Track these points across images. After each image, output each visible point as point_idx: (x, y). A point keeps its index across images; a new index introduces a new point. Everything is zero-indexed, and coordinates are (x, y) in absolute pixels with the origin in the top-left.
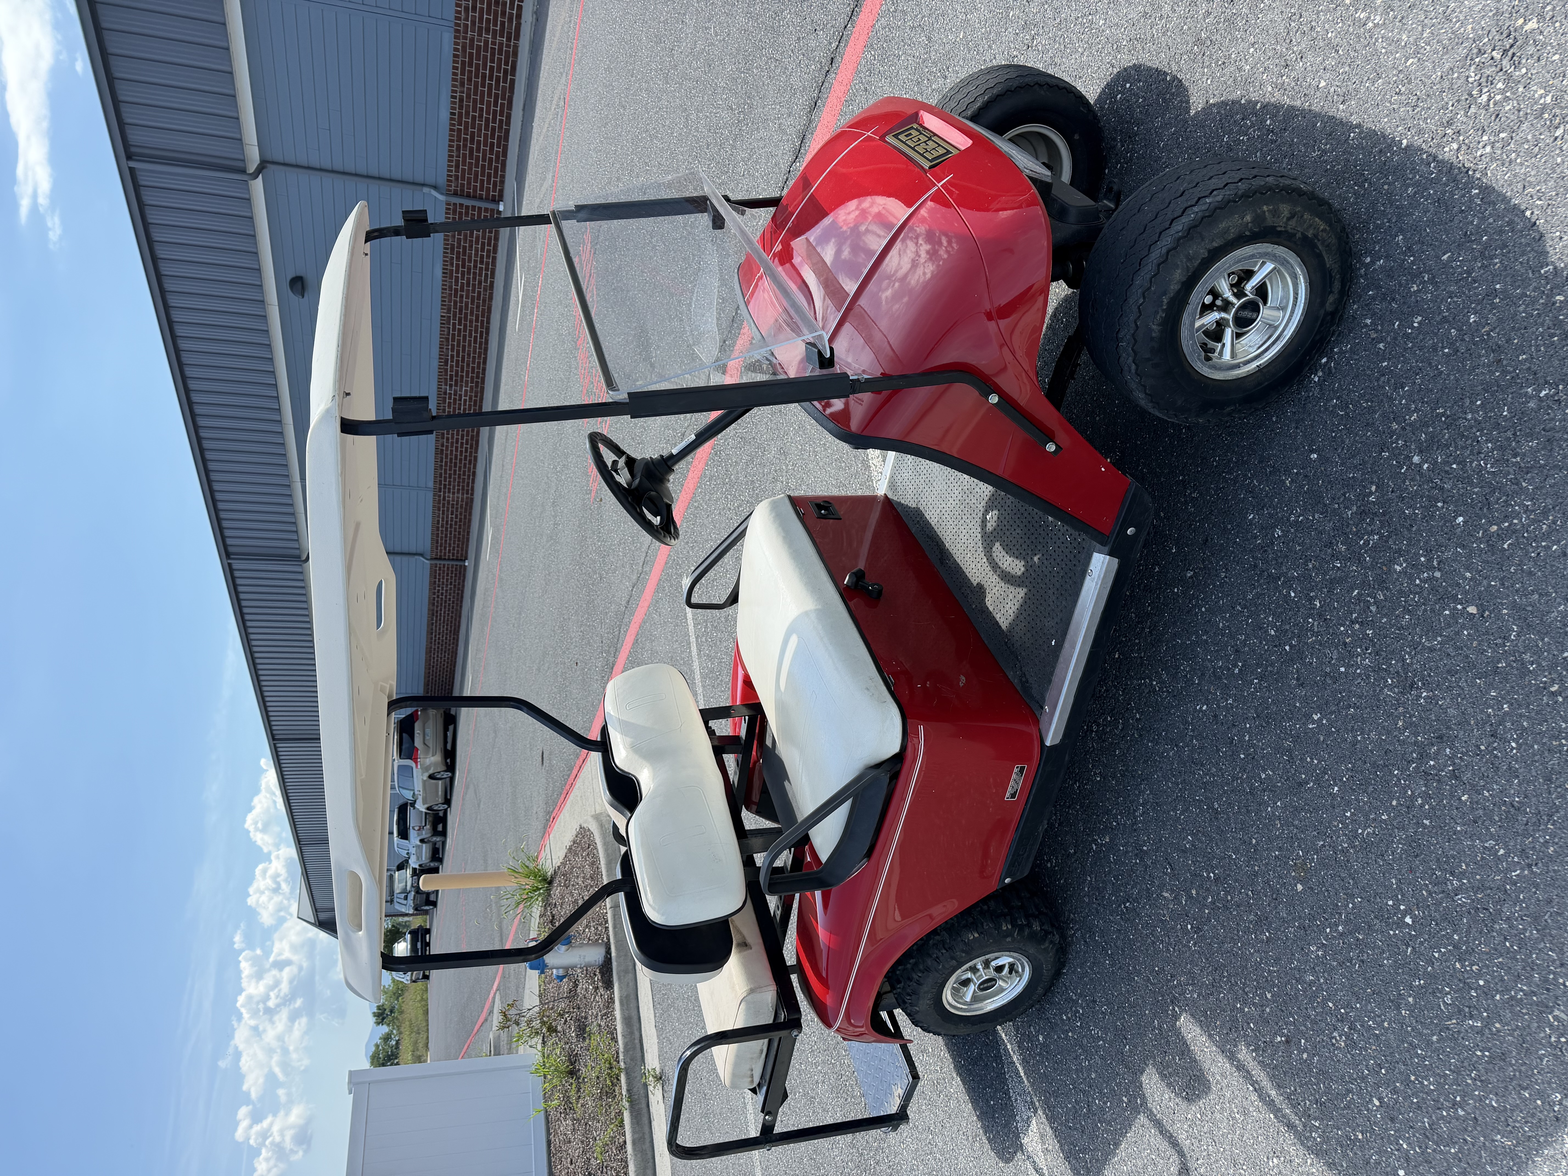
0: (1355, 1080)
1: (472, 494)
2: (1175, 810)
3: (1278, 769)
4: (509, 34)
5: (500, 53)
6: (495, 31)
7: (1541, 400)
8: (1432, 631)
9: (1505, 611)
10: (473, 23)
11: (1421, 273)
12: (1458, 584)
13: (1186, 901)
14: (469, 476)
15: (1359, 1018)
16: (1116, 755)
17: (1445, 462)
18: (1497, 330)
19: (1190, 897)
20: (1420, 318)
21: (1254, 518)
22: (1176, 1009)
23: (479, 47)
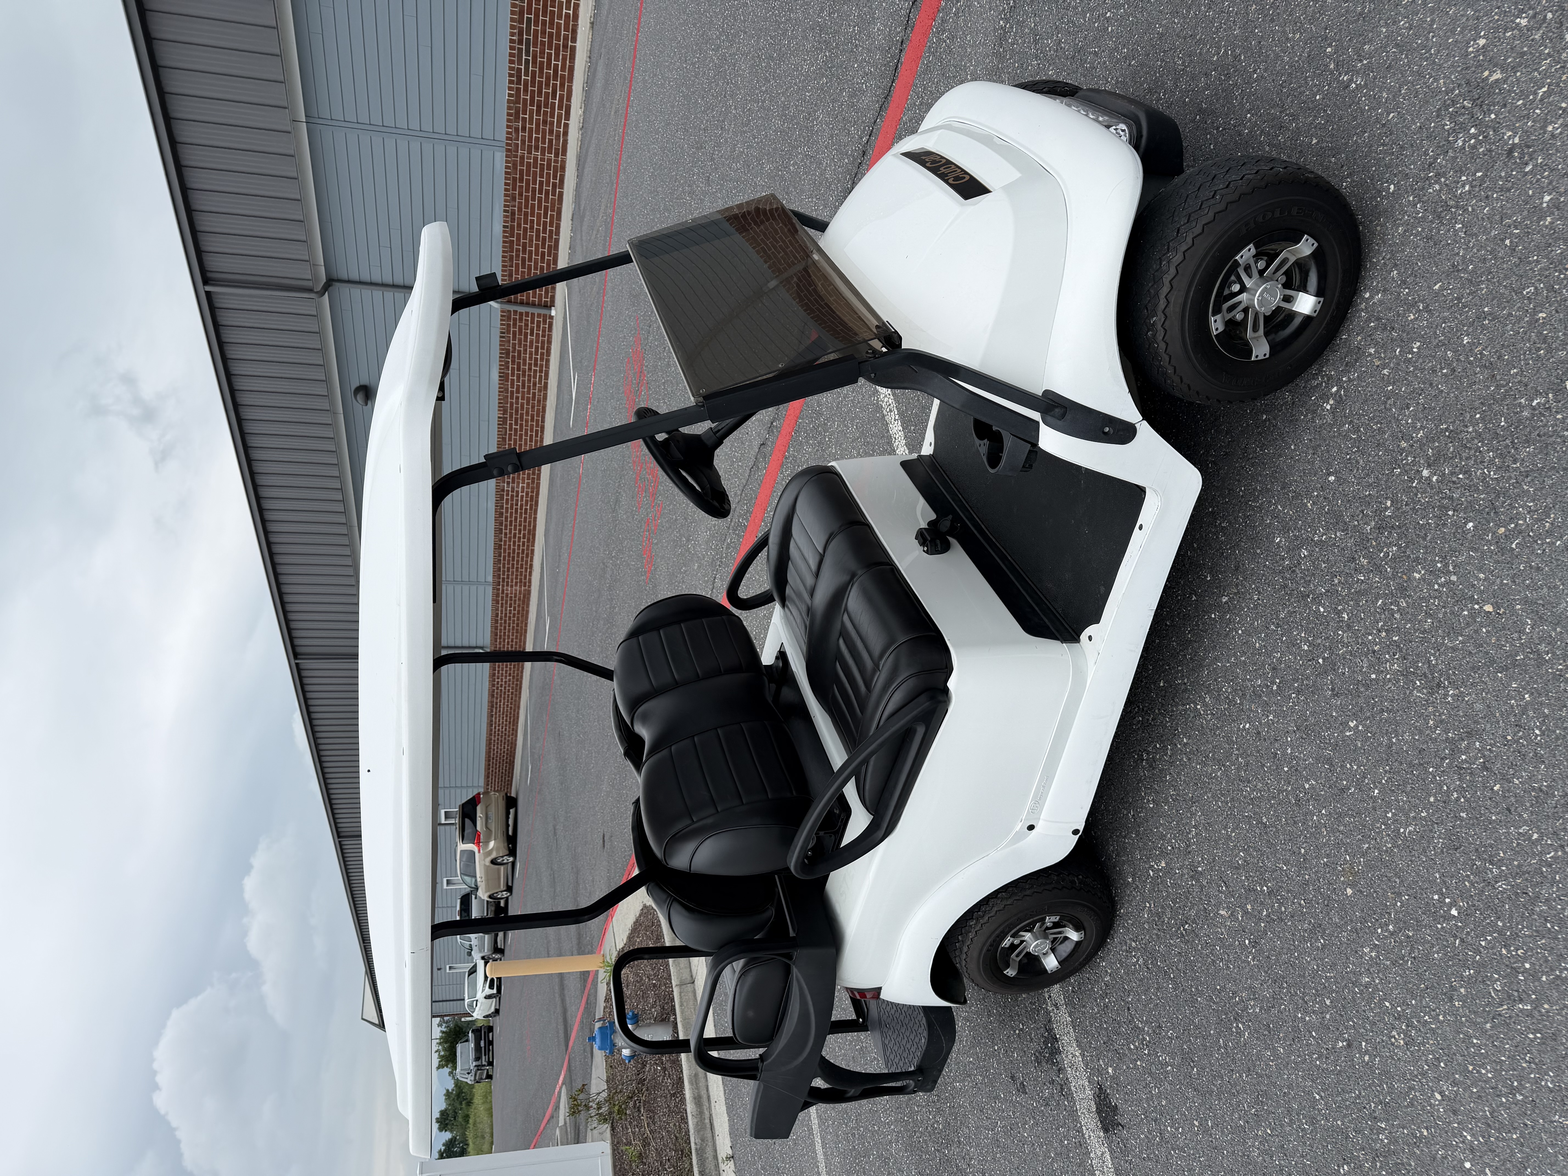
0: (1416, 1076)
1: (530, 586)
2: (1226, 828)
3: (1321, 778)
4: (557, 150)
5: (549, 168)
6: (543, 149)
7: (1534, 409)
8: (1453, 632)
9: (1518, 607)
10: (523, 142)
11: (1416, 303)
12: (1473, 586)
13: (1242, 917)
14: (526, 569)
15: (1415, 1015)
16: (1166, 781)
17: (1452, 473)
18: (1489, 349)
19: (1246, 912)
20: (1418, 344)
21: (1281, 541)
22: (1240, 1025)
23: (529, 164)
